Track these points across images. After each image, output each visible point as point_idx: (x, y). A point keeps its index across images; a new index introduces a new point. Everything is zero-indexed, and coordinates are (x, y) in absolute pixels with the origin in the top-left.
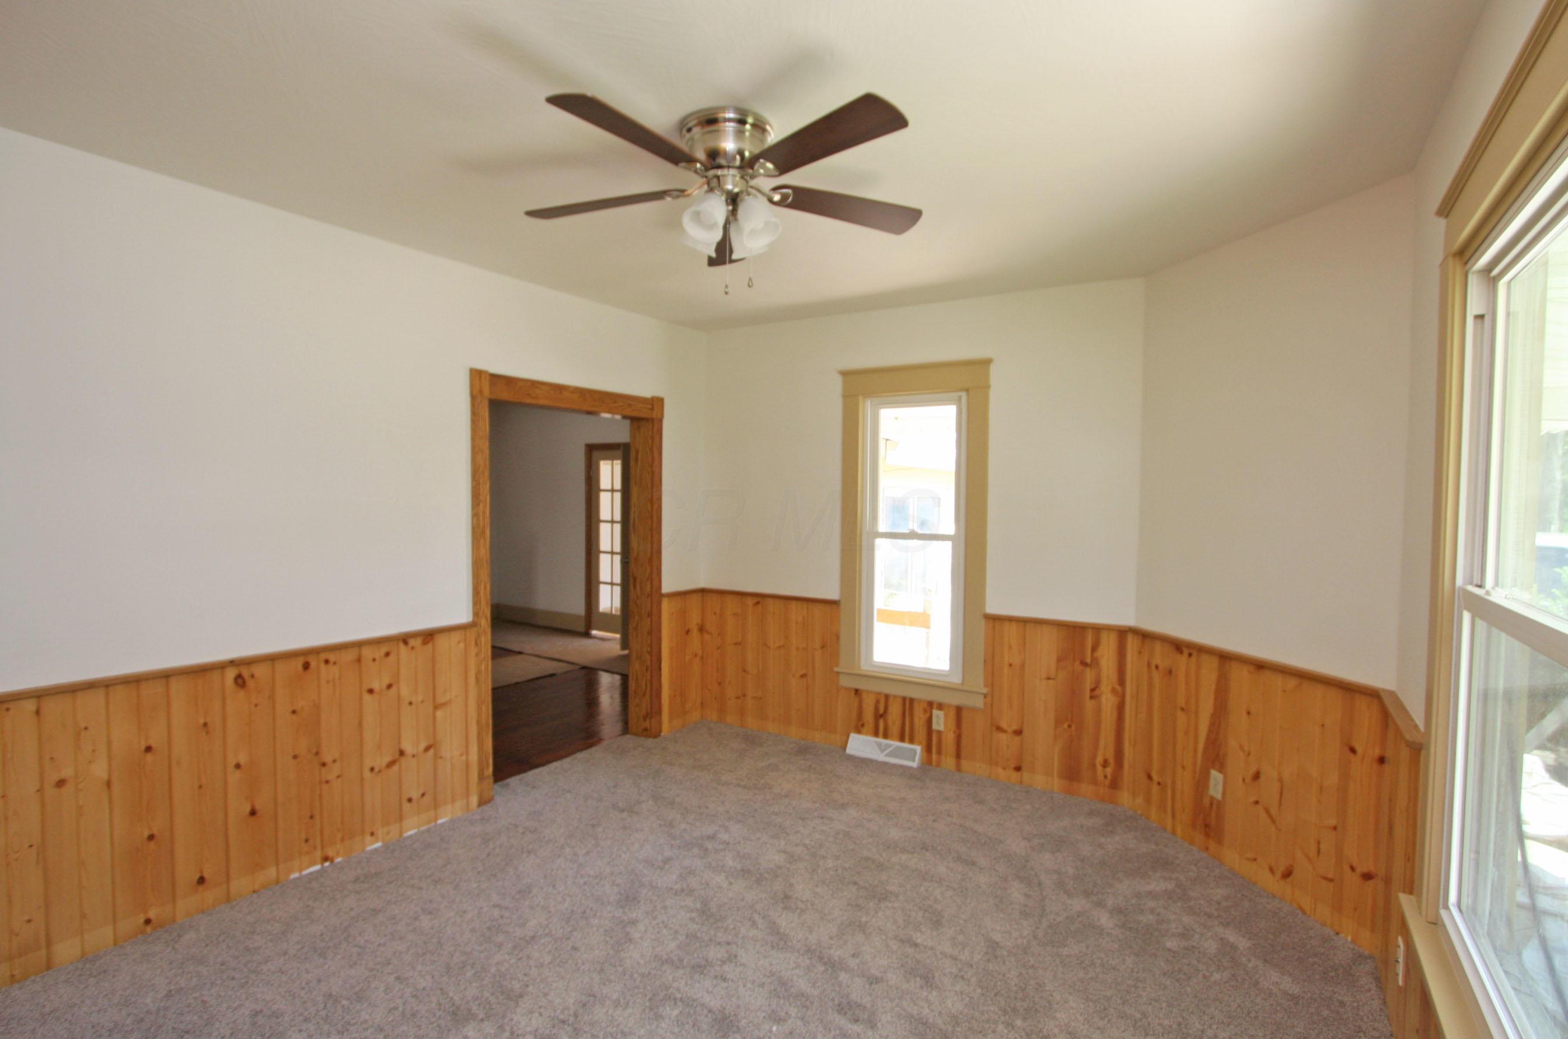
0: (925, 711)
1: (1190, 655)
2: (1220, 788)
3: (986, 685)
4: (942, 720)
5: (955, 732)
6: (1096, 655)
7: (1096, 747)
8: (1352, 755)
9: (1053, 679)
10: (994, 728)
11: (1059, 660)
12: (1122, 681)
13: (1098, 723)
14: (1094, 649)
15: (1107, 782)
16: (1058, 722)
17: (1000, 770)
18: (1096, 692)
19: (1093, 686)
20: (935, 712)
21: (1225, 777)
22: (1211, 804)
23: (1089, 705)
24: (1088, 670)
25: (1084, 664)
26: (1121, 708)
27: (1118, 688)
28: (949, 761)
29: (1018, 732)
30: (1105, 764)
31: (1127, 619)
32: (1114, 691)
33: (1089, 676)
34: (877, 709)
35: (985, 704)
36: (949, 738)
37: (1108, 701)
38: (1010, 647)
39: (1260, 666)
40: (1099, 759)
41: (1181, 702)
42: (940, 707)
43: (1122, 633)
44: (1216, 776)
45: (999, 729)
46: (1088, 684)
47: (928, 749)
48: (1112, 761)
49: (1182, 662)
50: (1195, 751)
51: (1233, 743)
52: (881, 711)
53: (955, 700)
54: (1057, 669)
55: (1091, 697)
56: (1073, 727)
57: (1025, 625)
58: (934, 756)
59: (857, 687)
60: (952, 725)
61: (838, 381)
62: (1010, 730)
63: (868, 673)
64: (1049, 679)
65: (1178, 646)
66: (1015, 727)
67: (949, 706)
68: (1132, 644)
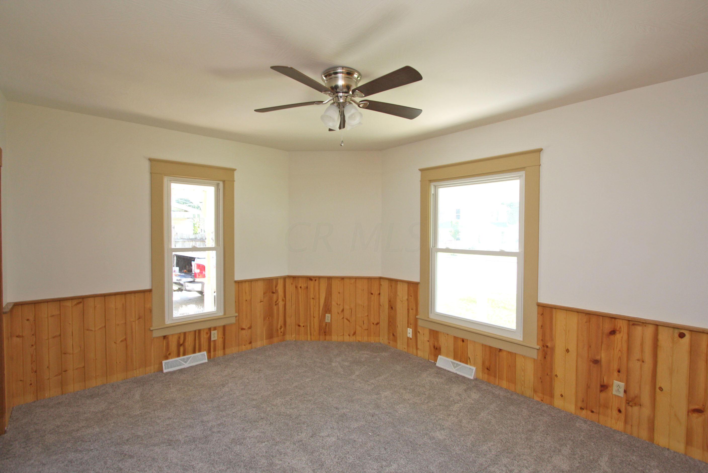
0: (207, 333)
1: (315, 280)
2: (330, 318)
3: (236, 312)
4: (216, 335)
5: (222, 338)
6: (277, 288)
7: (278, 323)
8: (372, 295)
9: (263, 302)
10: (240, 330)
11: (264, 293)
12: (285, 296)
13: (278, 314)
14: (276, 287)
15: (282, 334)
16: (264, 319)
17: (244, 347)
18: (277, 302)
19: (276, 300)
20: (213, 332)
21: (331, 315)
22: (326, 325)
23: (275, 308)
24: (274, 294)
25: (273, 293)
26: (285, 306)
27: (284, 298)
28: (220, 353)
29: (250, 328)
30: (281, 327)
31: (285, 273)
32: (283, 300)
33: (275, 296)
34: (178, 342)
35: (236, 320)
36: (220, 341)
37: (281, 303)
38: (246, 293)
39: (343, 278)
40: (279, 327)
41: (312, 296)
42: (215, 329)
43: (285, 278)
44: (328, 315)
45: (243, 329)
46: (275, 299)
47: (209, 352)
48: (283, 326)
49: (311, 283)
50: (319, 311)
51: (334, 303)
52: (181, 342)
53: (222, 323)
54: (264, 297)
55: (276, 305)
56: (270, 318)
57: (251, 283)
58: (212, 353)
59: (164, 334)
60: (221, 336)
61: (147, 164)
62: (246, 328)
63: (171, 325)
64: (261, 302)
65: (310, 278)
66: (248, 326)
67: (219, 327)
68: (288, 282)
